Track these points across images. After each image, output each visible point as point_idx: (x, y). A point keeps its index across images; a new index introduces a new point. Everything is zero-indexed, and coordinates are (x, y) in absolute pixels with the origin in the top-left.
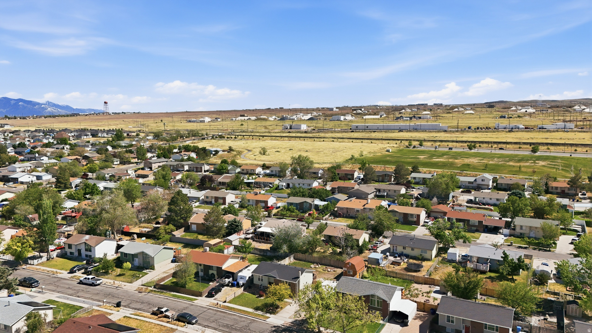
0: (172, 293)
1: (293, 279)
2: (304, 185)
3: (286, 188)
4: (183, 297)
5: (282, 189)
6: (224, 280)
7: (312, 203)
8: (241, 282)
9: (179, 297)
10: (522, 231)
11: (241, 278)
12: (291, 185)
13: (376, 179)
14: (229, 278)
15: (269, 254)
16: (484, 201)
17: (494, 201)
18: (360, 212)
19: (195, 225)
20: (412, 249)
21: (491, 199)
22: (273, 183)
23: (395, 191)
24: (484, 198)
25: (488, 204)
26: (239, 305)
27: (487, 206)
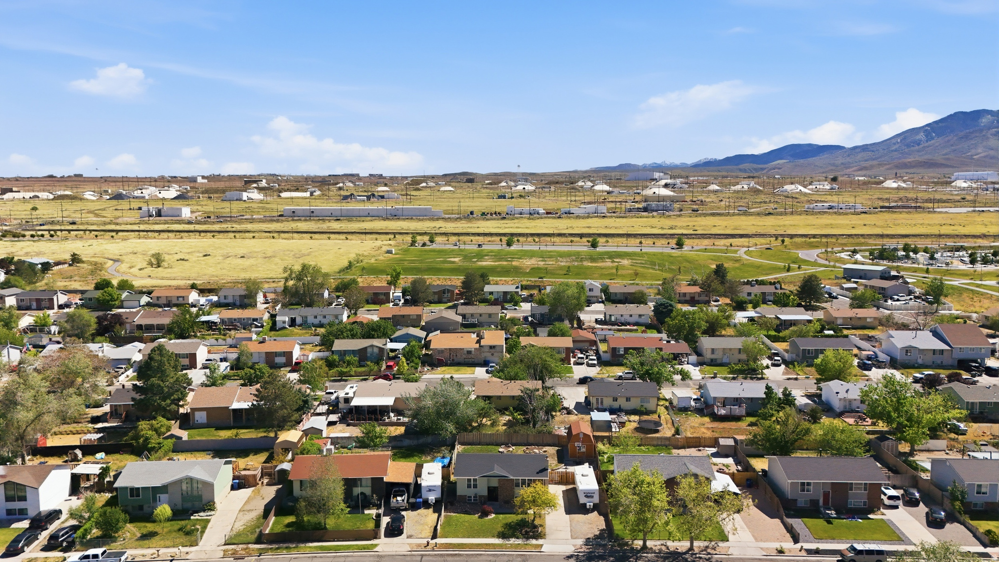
0: (311, 545)
1: (538, 473)
2: (325, 317)
3: (290, 326)
4: (349, 547)
5: (284, 328)
6: (395, 500)
7: (383, 347)
8: (432, 498)
9: (337, 549)
10: (713, 357)
11: (430, 490)
12: (299, 320)
13: (431, 298)
14: (401, 496)
15: (407, 442)
16: (623, 320)
17: (635, 319)
18: (473, 353)
19: (204, 413)
20: (628, 399)
21: (631, 316)
22: (261, 319)
23: (490, 315)
24: (622, 316)
25: (629, 324)
26: (464, 537)
27: (628, 327)
